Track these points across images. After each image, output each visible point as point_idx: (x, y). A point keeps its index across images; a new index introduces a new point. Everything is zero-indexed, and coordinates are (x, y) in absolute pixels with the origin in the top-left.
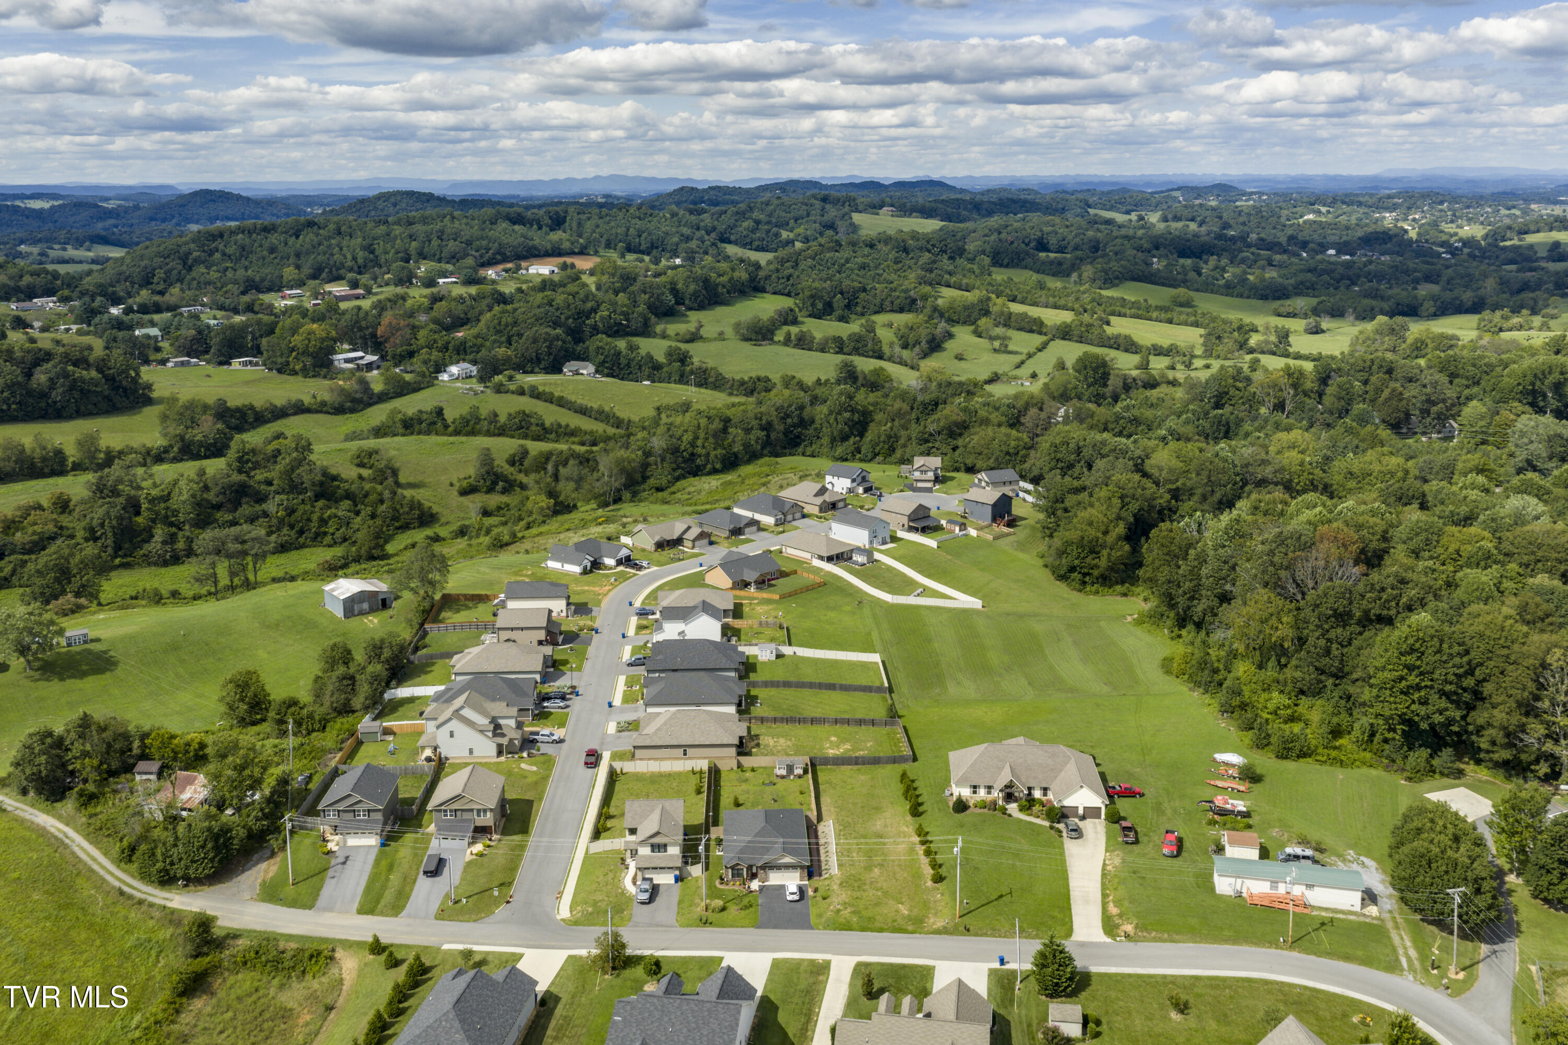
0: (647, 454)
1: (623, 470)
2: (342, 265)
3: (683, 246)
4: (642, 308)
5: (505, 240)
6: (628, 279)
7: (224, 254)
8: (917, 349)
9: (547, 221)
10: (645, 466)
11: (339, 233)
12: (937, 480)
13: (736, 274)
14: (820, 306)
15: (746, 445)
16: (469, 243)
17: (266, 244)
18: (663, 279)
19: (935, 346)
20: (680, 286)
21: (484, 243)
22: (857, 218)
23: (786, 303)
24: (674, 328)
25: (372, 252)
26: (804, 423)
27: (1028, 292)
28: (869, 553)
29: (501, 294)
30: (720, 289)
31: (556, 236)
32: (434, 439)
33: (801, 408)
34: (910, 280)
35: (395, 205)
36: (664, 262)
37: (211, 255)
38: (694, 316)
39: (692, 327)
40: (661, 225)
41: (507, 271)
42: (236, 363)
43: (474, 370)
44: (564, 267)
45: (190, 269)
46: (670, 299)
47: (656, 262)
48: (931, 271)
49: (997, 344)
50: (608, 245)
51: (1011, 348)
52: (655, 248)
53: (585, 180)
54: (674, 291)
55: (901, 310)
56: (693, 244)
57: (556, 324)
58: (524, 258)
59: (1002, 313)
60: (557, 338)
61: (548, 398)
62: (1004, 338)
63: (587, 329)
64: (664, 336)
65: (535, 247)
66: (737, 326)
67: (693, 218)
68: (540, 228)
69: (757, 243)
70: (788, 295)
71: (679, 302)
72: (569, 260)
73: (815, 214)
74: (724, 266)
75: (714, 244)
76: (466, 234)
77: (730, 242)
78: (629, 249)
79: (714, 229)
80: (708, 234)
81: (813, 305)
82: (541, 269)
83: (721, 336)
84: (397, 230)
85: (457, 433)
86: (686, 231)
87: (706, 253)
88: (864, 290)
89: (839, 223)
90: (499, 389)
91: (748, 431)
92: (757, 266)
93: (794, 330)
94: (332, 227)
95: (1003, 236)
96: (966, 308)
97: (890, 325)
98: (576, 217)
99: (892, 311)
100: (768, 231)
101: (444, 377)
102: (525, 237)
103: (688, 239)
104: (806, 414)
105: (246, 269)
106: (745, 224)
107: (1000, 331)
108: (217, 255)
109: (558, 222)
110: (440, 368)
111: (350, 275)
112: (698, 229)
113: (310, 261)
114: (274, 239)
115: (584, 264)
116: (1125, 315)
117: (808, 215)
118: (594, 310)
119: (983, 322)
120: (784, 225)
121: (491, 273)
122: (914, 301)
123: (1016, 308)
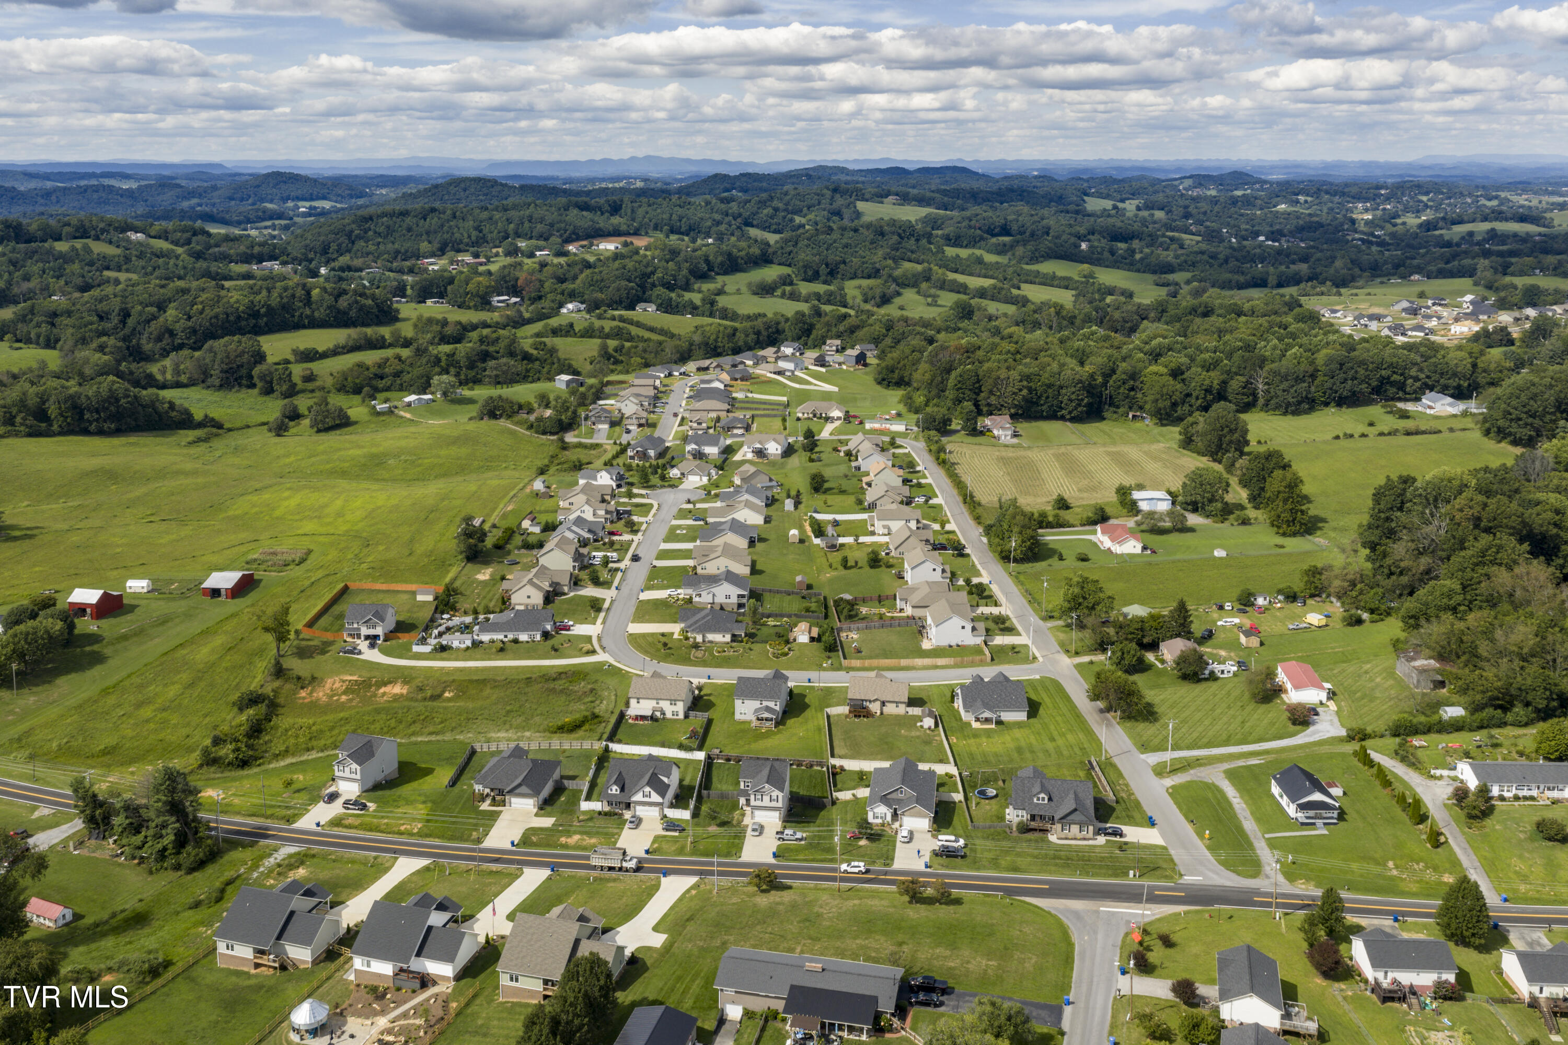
0: (691, 344)
1: (678, 352)
2: (461, 242)
3: (714, 229)
4: (685, 272)
5: (579, 223)
6: (674, 253)
7: (375, 232)
8: (873, 302)
9: (607, 208)
10: (690, 350)
11: (455, 217)
12: (837, 351)
13: (752, 250)
14: (810, 273)
15: (746, 343)
16: (552, 225)
17: (405, 226)
18: (699, 253)
19: (885, 300)
20: (711, 258)
21: (563, 225)
22: (861, 205)
23: (786, 270)
24: (707, 287)
25: (481, 231)
26: (778, 332)
27: (968, 266)
28: (793, 372)
29: (587, 262)
30: (740, 261)
31: (616, 220)
32: (569, 339)
33: (778, 323)
34: (877, 256)
35: (465, 190)
36: (699, 242)
37: (366, 232)
38: (720, 279)
39: (719, 286)
40: (698, 209)
41: (583, 247)
42: (429, 302)
43: (583, 307)
44: (626, 244)
45: (353, 243)
46: (704, 267)
47: (694, 241)
48: (897, 250)
49: (929, 300)
50: (656, 228)
51: (939, 302)
52: (693, 230)
53: (621, 161)
54: (707, 261)
55: (869, 277)
56: (723, 228)
57: (629, 281)
58: (593, 237)
59: (939, 279)
60: (632, 288)
61: (631, 322)
62: (935, 296)
63: (648, 286)
64: (700, 291)
65: (600, 229)
66: (749, 285)
67: (723, 206)
68: (602, 214)
69: (774, 227)
70: (789, 265)
71: (711, 269)
72: (629, 239)
73: (825, 203)
74: (743, 244)
75: (739, 227)
76: (549, 218)
77: (752, 226)
78: (672, 231)
79: (740, 215)
80: (735, 219)
81: (805, 272)
82: (608, 246)
83: (738, 292)
84: (497, 215)
85: (582, 336)
86: (717, 217)
87: (732, 234)
88: (844, 262)
89: (844, 210)
90: (600, 317)
91: (747, 336)
92: (768, 244)
93: (788, 288)
94: (449, 212)
95: (973, 223)
96: (914, 276)
97: (860, 287)
98: (630, 205)
99: (863, 277)
100: (784, 217)
101: (564, 311)
102: (592, 221)
103: (718, 223)
104: (780, 327)
105: (393, 243)
106: (765, 211)
107: (933, 291)
108: (370, 233)
109: (615, 209)
110: (561, 305)
111: (472, 249)
112: (727, 215)
113: (438, 238)
114: (409, 220)
115: (640, 242)
116: (1034, 283)
117: (819, 203)
118: (653, 273)
119: (924, 285)
120: (798, 212)
121: (571, 248)
122: (878, 271)
123: (951, 276)
